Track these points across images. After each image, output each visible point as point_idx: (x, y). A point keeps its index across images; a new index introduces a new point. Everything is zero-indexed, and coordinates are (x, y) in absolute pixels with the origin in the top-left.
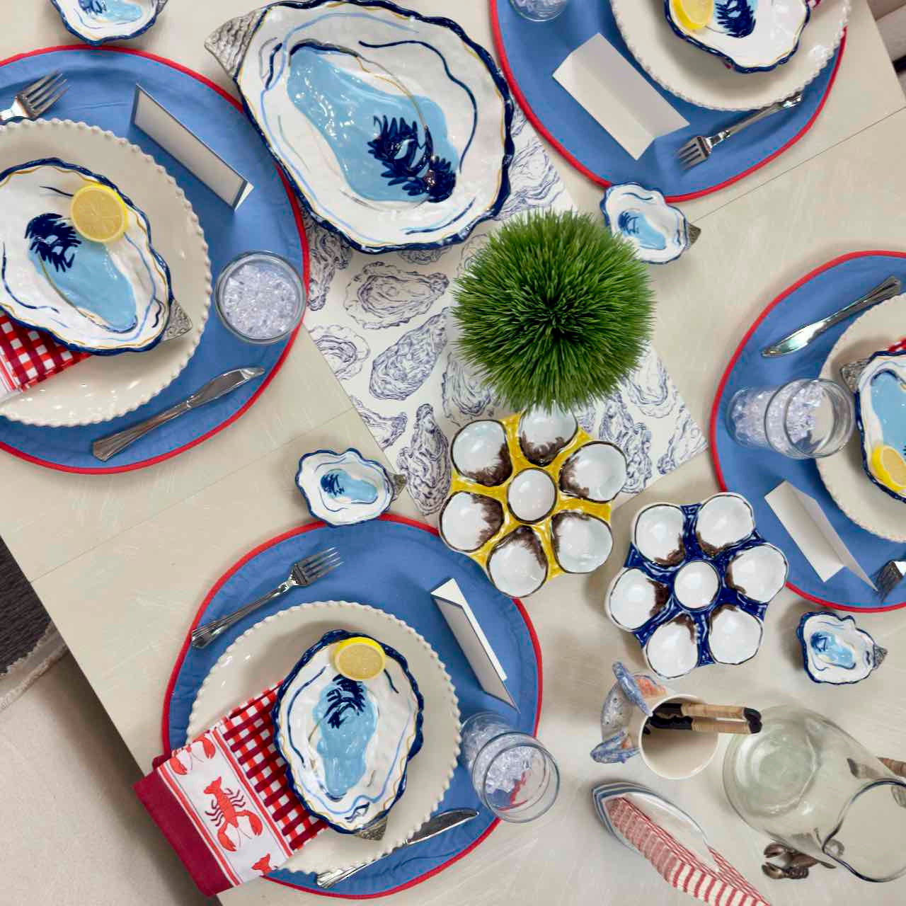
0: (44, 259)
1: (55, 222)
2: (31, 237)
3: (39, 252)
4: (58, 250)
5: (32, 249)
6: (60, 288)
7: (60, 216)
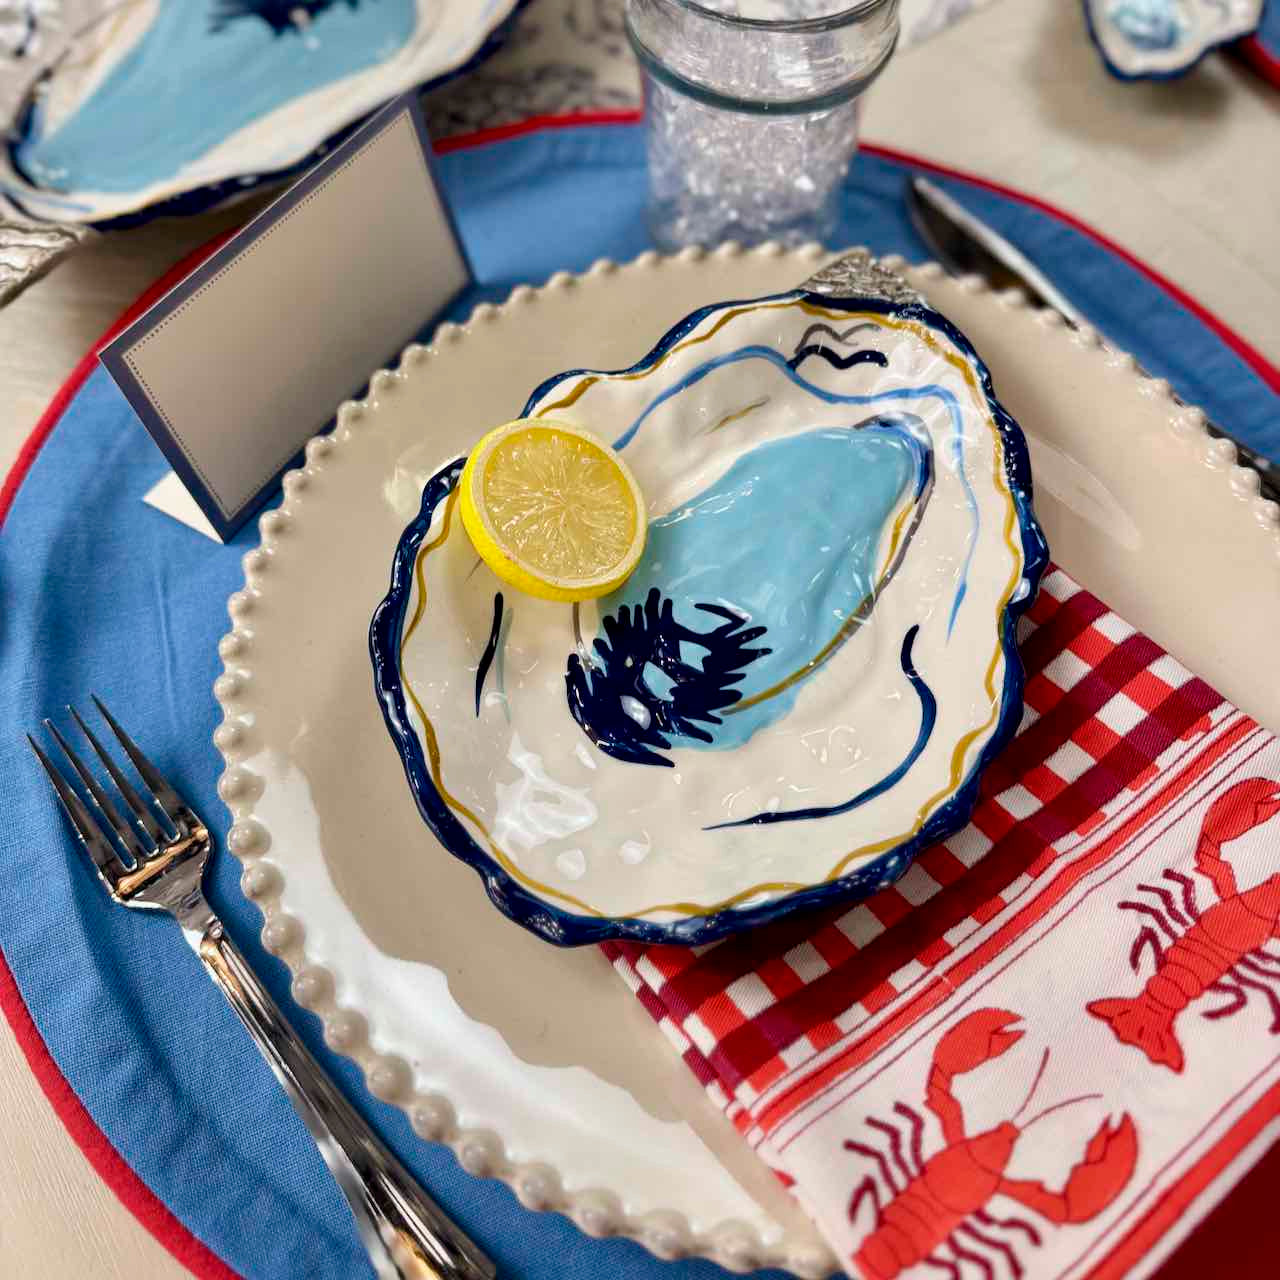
0: (736, 696)
1: (596, 673)
2: (667, 746)
3: (715, 713)
4: (693, 655)
5: (708, 738)
6: (825, 640)
7: (573, 660)
